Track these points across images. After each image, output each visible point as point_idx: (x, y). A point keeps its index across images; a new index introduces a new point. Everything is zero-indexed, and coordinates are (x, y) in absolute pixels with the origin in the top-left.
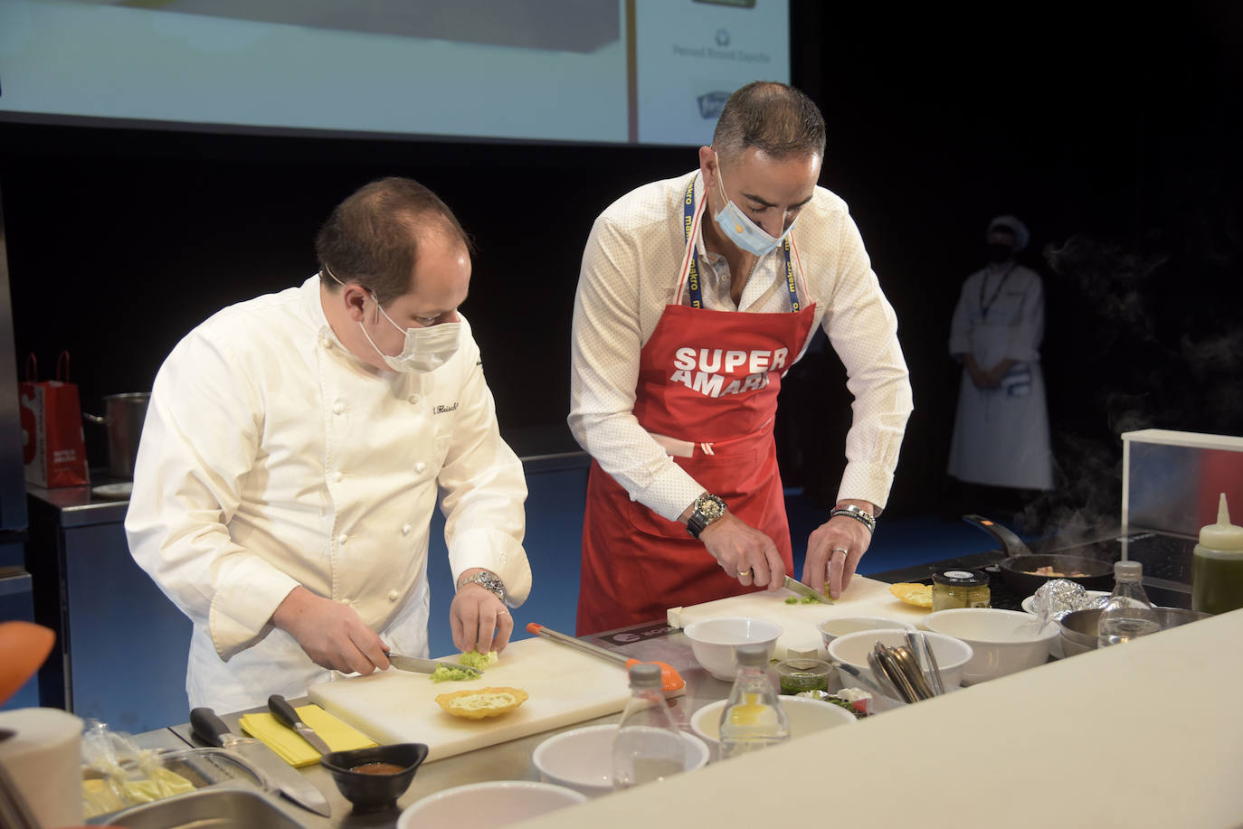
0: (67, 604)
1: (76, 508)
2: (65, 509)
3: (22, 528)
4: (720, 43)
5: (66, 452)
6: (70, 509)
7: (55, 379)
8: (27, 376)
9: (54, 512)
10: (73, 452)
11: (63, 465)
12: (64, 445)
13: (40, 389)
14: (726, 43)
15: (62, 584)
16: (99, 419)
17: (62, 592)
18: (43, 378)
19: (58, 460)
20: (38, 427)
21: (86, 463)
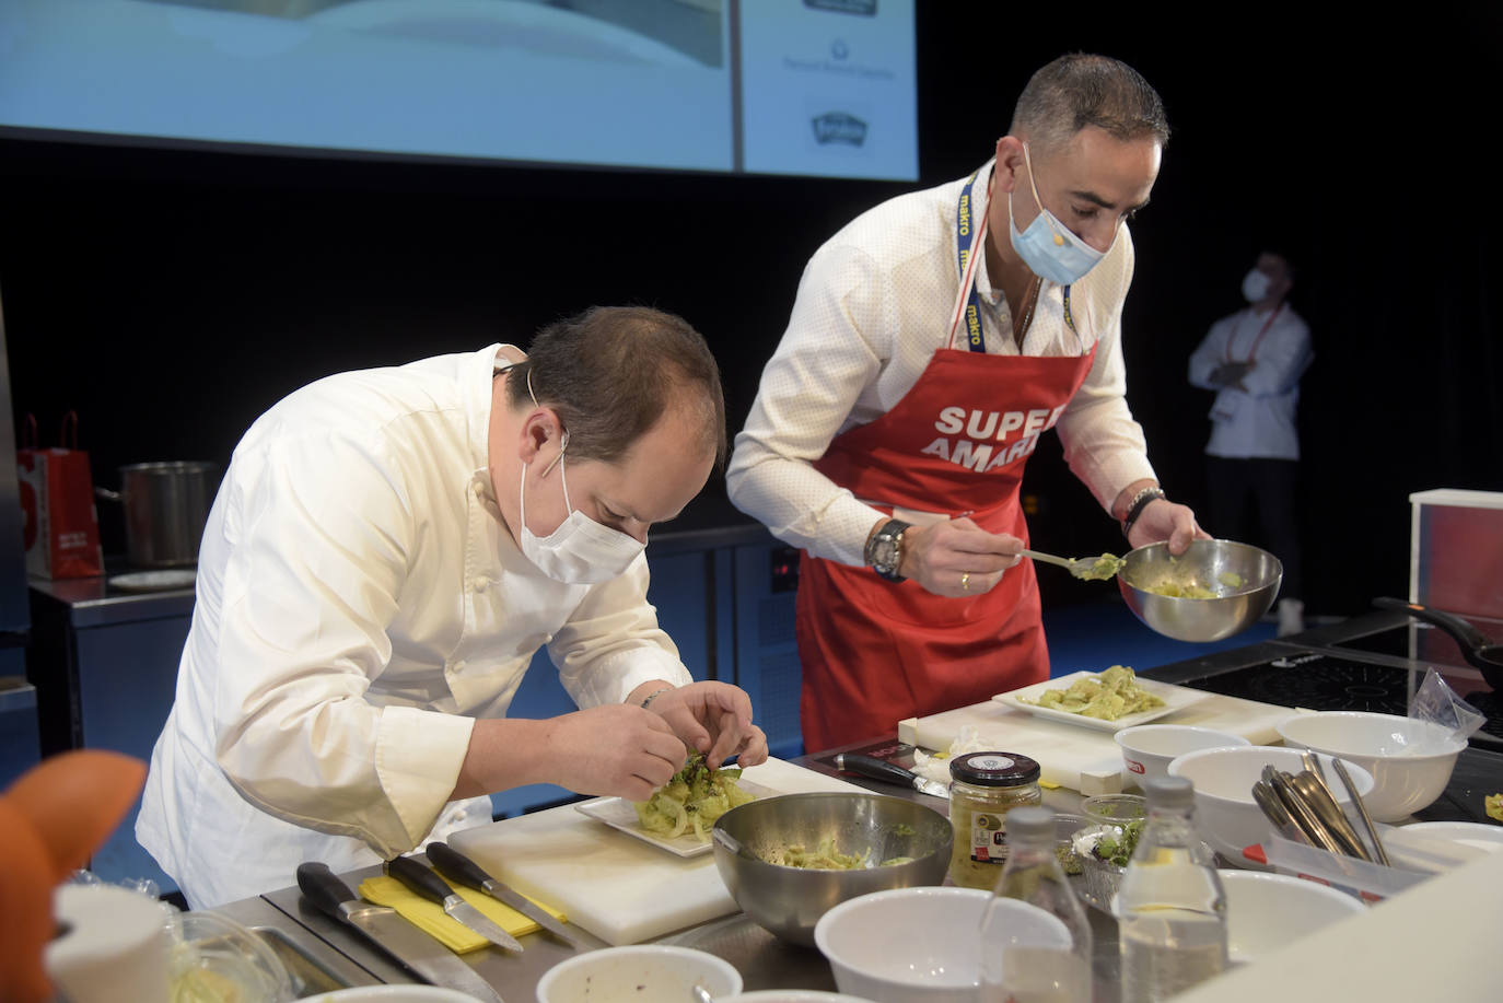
0: (79, 722)
1: (90, 603)
2: (76, 605)
3: (23, 628)
4: (836, 55)
5: (75, 536)
6: (83, 604)
7: (58, 446)
8: (28, 440)
9: (64, 609)
10: (83, 535)
11: (70, 551)
12: (73, 527)
13: (40, 458)
14: (845, 55)
15: (73, 698)
16: (115, 495)
17: (74, 707)
18: (44, 445)
19: (65, 545)
20: (39, 503)
21: (99, 549)
